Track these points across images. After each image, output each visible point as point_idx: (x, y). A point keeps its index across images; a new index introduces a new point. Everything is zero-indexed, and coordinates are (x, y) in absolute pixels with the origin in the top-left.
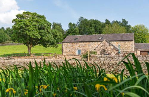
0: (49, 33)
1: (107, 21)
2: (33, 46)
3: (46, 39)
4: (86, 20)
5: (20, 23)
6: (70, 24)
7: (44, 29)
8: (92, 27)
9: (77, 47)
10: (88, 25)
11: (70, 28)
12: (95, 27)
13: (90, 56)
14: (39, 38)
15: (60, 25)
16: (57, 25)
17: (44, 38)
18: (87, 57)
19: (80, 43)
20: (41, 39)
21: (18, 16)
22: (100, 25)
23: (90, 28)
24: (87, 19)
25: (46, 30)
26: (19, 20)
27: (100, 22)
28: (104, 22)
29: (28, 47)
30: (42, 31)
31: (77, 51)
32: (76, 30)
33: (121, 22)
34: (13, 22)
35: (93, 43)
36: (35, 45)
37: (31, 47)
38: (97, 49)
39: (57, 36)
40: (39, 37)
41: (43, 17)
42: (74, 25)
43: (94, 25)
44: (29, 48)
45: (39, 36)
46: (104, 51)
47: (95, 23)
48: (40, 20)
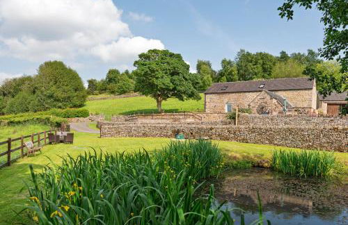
0: (186, 79)
1: (283, 53)
2: (165, 99)
3: (182, 89)
4: (249, 54)
5: (143, 67)
6: (224, 61)
7: (178, 74)
8: (259, 66)
9: (226, 100)
10: (251, 62)
11: (224, 67)
12: (264, 64)
13: (238, 116)
14: (171, 88)
15: (208, 64)
16: (204, 63)
17: (178, 88)
18: (234, 118)
19: (231, 95)
20: (174, 89)
21: (141, 56)
22: (271, 61)
23: (255, 66)
24: (250, 52)
25: (180, 75)
26: (142, 62)
27: (271, 56)
28: (279, 56)
29: (158, 101)
30: (175, 77)
31: (226, 106)
32: (232, 71)
33: (307, 54)
34: (134, 65)
35: (251, 93)
36: (168, 97)
37: (161, 102)
38: (251, 104)
39: (198, 83)
40: (172, 86)
41: (179, 57)
42: (229, 63)
43: (261, 61)
44: (159, 103)
45: (171, 84)
46: (263, 108)
47: (262, 58)
48: (173, 60)
